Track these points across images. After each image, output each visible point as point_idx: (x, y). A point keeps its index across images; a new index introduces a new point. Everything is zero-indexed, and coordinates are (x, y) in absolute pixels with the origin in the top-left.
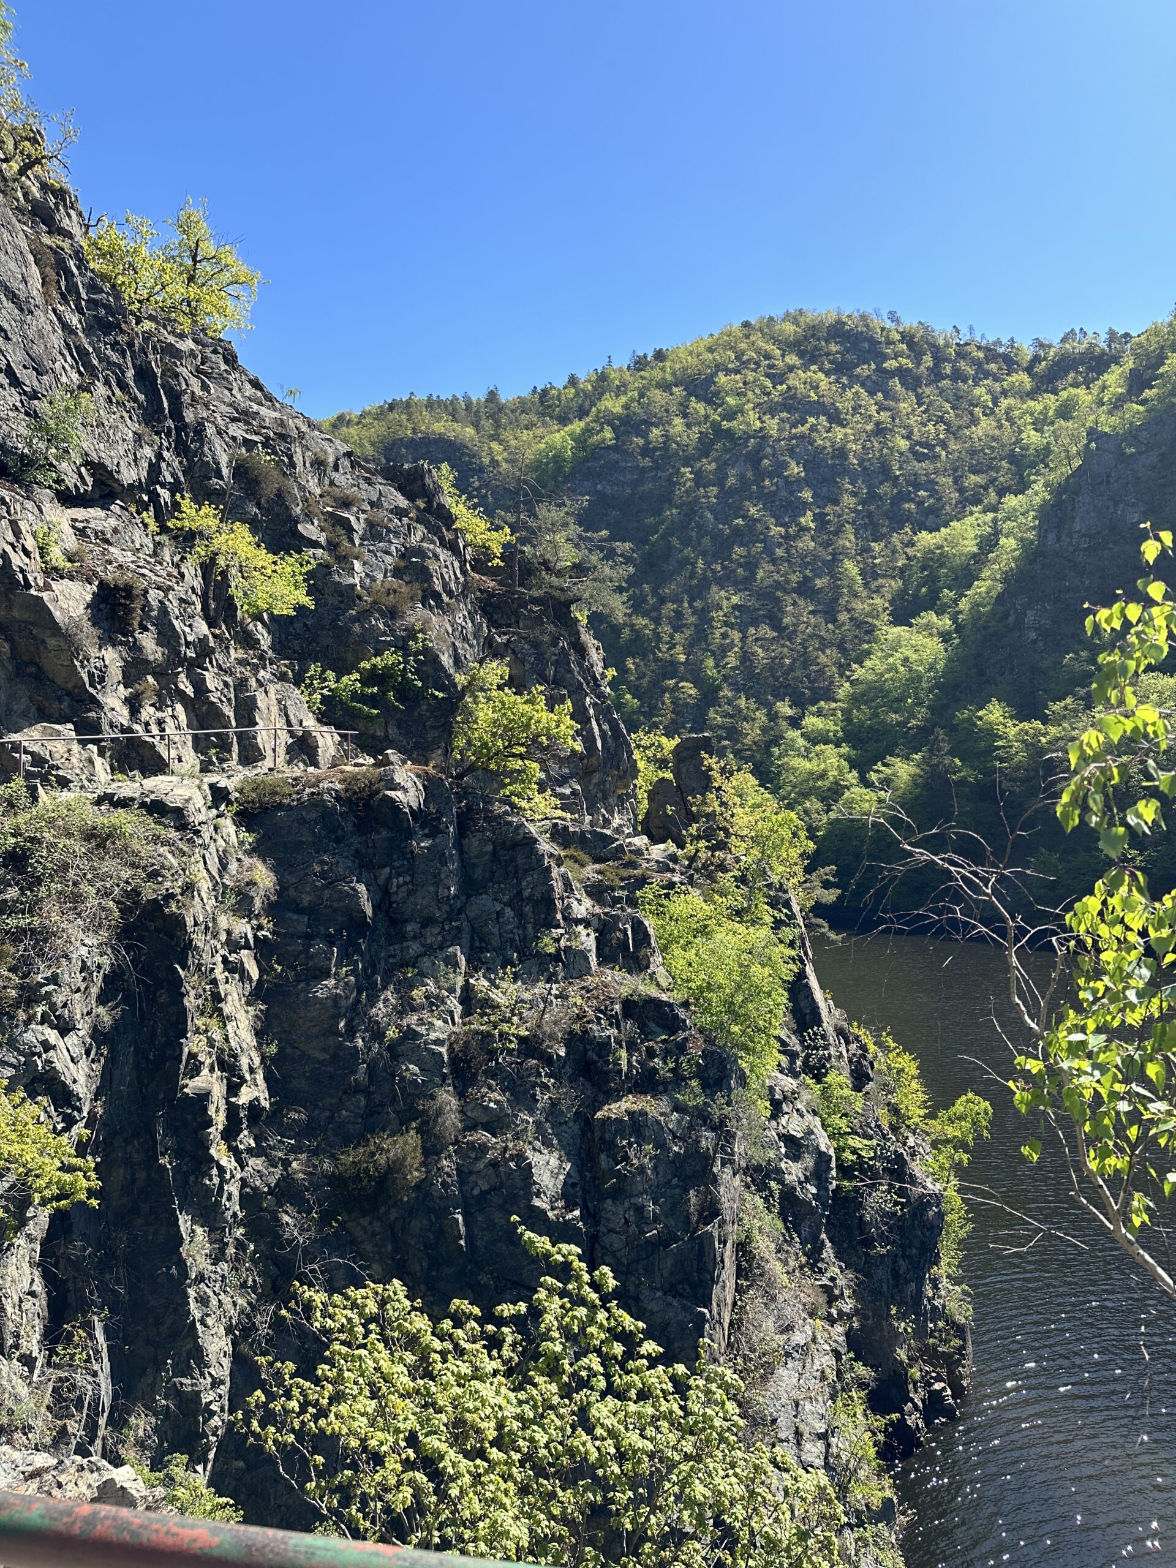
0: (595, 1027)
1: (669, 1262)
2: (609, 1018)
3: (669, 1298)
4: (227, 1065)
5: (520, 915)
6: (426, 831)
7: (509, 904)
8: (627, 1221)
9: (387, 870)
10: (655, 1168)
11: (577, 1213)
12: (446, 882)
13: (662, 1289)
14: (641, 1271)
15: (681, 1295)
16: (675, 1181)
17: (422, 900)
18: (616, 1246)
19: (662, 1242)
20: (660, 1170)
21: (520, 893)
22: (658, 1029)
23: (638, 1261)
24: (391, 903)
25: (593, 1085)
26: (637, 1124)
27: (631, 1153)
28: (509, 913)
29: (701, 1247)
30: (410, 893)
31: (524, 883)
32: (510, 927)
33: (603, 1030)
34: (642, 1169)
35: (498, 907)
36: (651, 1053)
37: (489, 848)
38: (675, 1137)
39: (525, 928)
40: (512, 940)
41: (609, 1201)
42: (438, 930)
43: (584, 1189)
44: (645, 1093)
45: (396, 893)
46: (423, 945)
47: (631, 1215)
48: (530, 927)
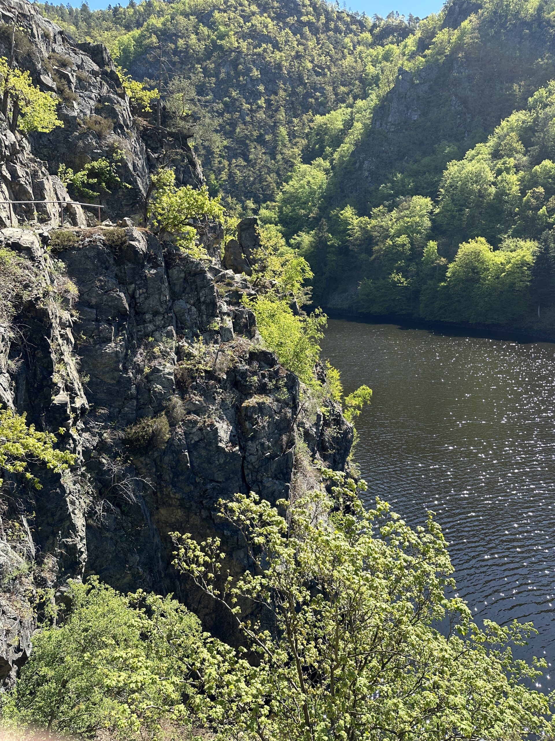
0: (240, 365)
1: (275, 466)
2: (245, 360)
3: (275, 481)
4: (69, 388)
5: (199, 310)
6: (151, 265)
7: (194, 305)
8: (257, 450)
9: (133, 285)
10: (268, 426)
11: (237, 448)
12: (164, 292)
13: (271, 477)
14: (263, 470)
15: (279, 479)
16: (276, 431)
17: (153, 302)
18: (253, 461)
19: (272, 457)
20: (270, 427)
21: (199, 299)
22: (265, 365)
23: (262, 466)
24: (136, 304)
25: (239, 391)
26: (261, 408)
27: (259, 420)
28: (194, 309)
29: (287, 458)
30: (146, 299)
31: (201, 294)
32: (195, 317)
33: (244, 366)
34: (264, 427)
35: (189, 306)
36: (264, 376)
37: (183, 275)
38: (275, 412)
39: (202, 317)
40: (196, 323)
41: (250, 442)
42: (162, 318)
43: (238, 437)
44: (262, 394)
45: (139, 298)
46: (155, 326)
47: (259, 447)
48: (204, 316)
